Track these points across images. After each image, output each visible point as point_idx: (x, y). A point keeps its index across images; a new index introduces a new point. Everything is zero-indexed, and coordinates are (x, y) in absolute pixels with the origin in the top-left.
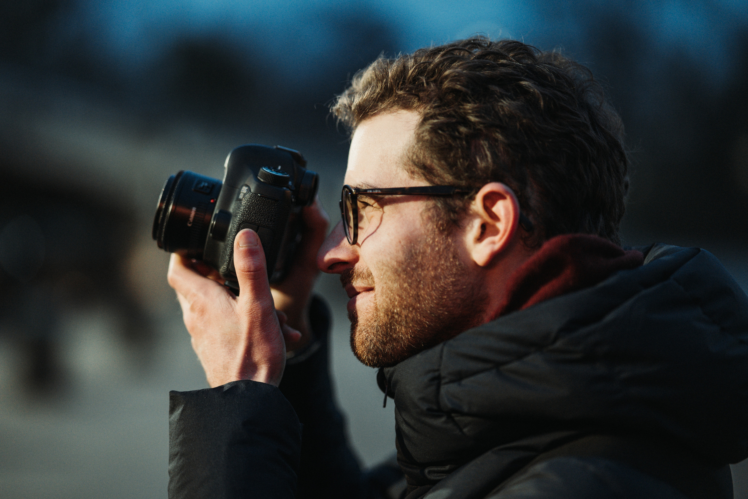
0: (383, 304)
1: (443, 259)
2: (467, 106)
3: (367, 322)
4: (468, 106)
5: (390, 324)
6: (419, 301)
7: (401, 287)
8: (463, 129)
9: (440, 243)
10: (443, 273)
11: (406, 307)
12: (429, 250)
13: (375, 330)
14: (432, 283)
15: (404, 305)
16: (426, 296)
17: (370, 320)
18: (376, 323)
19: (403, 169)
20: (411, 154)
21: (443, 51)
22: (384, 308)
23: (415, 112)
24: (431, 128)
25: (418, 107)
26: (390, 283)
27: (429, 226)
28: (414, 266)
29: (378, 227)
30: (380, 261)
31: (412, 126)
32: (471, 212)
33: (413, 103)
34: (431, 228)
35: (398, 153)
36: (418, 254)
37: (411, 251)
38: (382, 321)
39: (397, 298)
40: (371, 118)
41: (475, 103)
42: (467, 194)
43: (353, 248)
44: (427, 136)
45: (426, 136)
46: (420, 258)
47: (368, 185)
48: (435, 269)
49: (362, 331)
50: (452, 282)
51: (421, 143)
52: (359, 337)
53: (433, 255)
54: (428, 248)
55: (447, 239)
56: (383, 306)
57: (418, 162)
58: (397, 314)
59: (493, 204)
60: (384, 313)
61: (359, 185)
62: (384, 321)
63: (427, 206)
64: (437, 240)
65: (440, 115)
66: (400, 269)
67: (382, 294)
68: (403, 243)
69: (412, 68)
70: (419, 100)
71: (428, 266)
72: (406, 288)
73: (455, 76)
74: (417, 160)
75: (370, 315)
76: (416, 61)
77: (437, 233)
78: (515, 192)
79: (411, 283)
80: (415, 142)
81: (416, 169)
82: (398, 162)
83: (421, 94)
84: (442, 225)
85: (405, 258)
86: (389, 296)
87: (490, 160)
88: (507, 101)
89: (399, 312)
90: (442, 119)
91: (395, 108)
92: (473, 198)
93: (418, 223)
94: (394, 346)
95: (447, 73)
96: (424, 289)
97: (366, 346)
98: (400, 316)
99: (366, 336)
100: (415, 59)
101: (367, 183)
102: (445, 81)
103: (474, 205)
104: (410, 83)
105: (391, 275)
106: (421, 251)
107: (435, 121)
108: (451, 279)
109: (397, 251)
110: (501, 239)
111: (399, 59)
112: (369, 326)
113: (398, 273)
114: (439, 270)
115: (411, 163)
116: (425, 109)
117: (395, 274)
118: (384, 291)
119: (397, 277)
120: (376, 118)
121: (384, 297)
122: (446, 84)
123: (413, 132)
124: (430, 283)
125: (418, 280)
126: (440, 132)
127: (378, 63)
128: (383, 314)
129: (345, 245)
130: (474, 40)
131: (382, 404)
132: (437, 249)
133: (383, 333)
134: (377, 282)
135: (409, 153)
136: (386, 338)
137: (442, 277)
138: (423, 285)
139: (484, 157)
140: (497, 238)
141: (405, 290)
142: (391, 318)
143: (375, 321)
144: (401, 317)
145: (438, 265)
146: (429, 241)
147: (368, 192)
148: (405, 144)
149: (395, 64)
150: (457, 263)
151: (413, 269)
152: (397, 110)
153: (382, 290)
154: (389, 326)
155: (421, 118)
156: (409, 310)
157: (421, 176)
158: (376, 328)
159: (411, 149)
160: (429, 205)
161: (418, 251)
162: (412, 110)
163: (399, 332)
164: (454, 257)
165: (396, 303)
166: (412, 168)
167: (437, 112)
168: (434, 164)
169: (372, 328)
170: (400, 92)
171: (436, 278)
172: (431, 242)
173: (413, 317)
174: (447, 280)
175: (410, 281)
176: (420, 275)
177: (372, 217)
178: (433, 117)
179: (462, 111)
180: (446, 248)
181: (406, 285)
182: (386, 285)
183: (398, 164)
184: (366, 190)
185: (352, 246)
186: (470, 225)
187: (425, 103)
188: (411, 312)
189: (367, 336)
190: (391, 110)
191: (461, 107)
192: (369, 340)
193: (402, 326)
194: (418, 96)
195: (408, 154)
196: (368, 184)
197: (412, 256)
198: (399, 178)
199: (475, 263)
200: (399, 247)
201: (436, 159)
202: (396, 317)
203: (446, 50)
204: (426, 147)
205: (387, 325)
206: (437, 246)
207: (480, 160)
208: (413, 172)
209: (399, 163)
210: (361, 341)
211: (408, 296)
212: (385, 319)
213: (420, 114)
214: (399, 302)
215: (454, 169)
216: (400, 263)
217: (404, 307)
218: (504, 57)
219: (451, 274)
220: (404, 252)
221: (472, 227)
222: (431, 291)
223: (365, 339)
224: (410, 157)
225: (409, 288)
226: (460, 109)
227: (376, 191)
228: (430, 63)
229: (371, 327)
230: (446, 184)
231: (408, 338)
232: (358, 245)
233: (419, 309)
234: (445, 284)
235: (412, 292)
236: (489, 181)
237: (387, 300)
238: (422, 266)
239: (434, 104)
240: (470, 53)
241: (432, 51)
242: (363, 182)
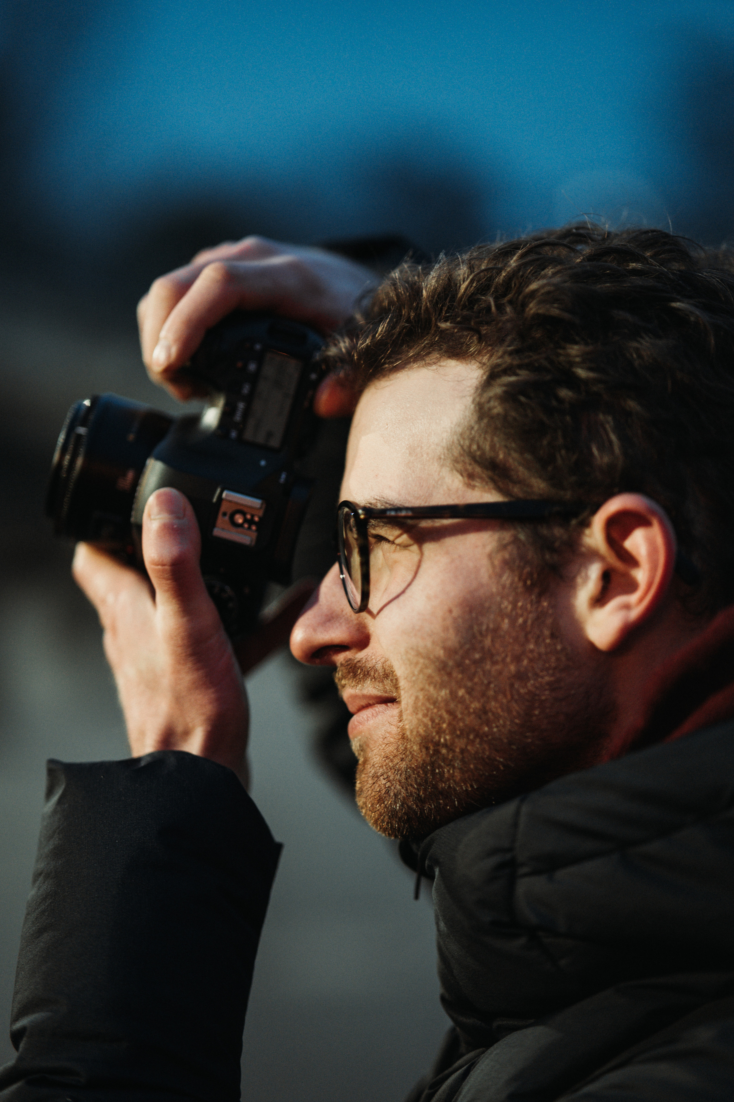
0: (418, 728)
1: (532, 641)
2: (572, 349)
3: (387, 761)
4: (574, 350)
5: (432, 764)
6: (488, 723)
7: (453, 694)
8: (564, 393)
9: (526, 609)
10: (533, 667)
11: (464, 733)
12: (506, 624)
13: (403, 776)
14: (512, 685)
15: (460, 730)
16: (499, 710)
17: (392, 757)
18: (404, 763)
19: (452, 470)
20: (467, 443)
21: (522, 248)
22: (420, 735)
23: (473, 362)
24: (505, 392)
25: (477, 354)
26: (432, 689)
27: (504, 578)
28: (477, 656)
29: (409, 585)
30: (412, 648)
31: (468, 389)
32: (583, 549)
33: (469, 347)
34: (508, 582)
35: (443, 439)
36: (484, 633)
37: (471, 627)
38: (417, 760)
39: (446, 716)
40: (389, 375)
41: (587, 344)
42: (576, 515)
43: (357, 620)
44: (498, 409)
45: (495, 407)
46: (488, 642)
47: (386, 503)
48: (517, 659)
49: (378, 777)
50: (549, 683)
51: (485, 421)
52: (373, 787)
53: (514, 634)
54: (503, 620)
55: (539, 602)
56: (418, 732)
57: (480, 456)
58: (445, 745)
59: (627, 533)
60: (420, 746)
61: (369, 503)
62: (419, 760)
63: (500, 540)
64: (520, 604)
65: (520, 367)
66: (451, 663)
67: (416, 710)
68: (456, 612)
69: (467, 279)
70: (480, 340)
71: (503, 655)
72: (462, 696)
73: (548, 293)
74: (478, 453)
75: (391, 748)
76: (471, 268)
77: (520, 590)
78: (667, 510)
79: (472, 689)
80: (475, 417)
81: (478, 470)
82: (442, 457)
83: (484, 330)
84: (530, 575)
85: (460, 642)
86: (430, 713)
87: (617, 450)
88: (647, 339)
89: (449, 743)
90: (524, 375)
91: (435, 355)
92: (586, 524)
93: (485, 574)
94: (440, 804)
95: (533, 286)
96: (495, 699)
97: (387, 806)
98: (451, 750)
99: (387, 786)
100: (470, 264)
101: (384, 498)
102: (531, 303)
103: (590, 536)
104: (464, 307)
105: (433, 674)
106: (491, 626)
107: (513, 379)
108: (547, 679)
109: (446, 629)
110: (641, 600)
111: (441, 264)
112: (391, 769)
113: (448, 670)
114: (525, 662)
115: (467, 460)
116: (491, 356)
117: (443, 672)
118: (420, 704)
119: (446, 678)
120: (398, 375)
121: (420, 716)
122: (532, 308)
123: (470, 400)
124: (508, 688)
125: (486, 682)
126: (523, 399)
127: (401, 272)
128: (418, 747)
129: (344, 613)
130: (577, 228)
131: (412, 894)
132: (521, 620)
133: (418, 781)
134: (405, 688)
135: (464, 439)
136: (425, 790)
137: (530, 675)
138: (495, 692)
139: (606, 447)
140: (633, 598)
141: (461, 701)
142: (434, 754)
143: (401, 761)
144: (454, 751)
145: (523, 653)
146: (506, 608)
147: (388, 513)
148: (454, 423)
149: (433, 274)
150: (559, 647)
151: (475, 662)
152: (439, 360)
153: (415, 703)
154: (429, 767)
155: (484, 373)
156: (468, 738)
157: (487, 483)
158: (404, 773)
159: (468, 432)
160: (504, 539)
161: (484, 627)
162: (467, 359)
163: (448, 779)
164: (553, 636)
165: (444, 726)
166: (469, 468)
167: (516, 362)
168: (511, 460)
169: (396, 772)
170: (443, 325)
171: (521, 676)
172: (510, 607)
173: (477, 753)
174: (540, 680)
175: (469, 684)
176: (490, 671)
177: (395, 562)
178: (508, 371)
179: (562, 358)
180: (538, 618)
181: (461, 692)
182: (422, 692)
183: (442, 460)
184: (384, 511)
185: (357, 614)
186: (583, 574)
187: (490, 345)
188: (473, 742)
189: (389, 787)
190: (427, 359)
191: (561, 351)
192: (392, 794)
193: (454, 767)
194: (478, 332)
195: (462, 443)
196: (385, 500)
197: (474, 637)
198: (445, 487)
199: (592, 646)
200: (449, 622)
201: (515, 451)
202: (444, 751)
203: (529, 245)
204: (496, 428)
205: (426, 767)
206: (522, 615)
207: (598, 449)
208: (471, 476)
209: (444, 460)
210: (377, 796)
211: (466, 712)
212: (422, 755)
213: (482, 367)
214: (449, 724)
215: (550, 468)
216: (450, 652)
217: (458, 732)
218: (636, 258)
219: (547, 669)
220: (457, 631)
221: (587, 578)
222: (508, 702)
223: (383, 792)
224: (465, 447)
225: (467, 697)
226: (558, 355)
227: (403, 513)
228: (500, 271)
229: (395, 770)
230: (536, 498)
231: (467, 790)
232: (370, 613)
233: (487, 736)
234: (537, 688)
235: (473, 706)
236: (616, 490)
237: (426, 720)
238: (492, 655)
239: (509, 346)
240: (574, 250)
241: (503, 249)
242: (376, 497)
